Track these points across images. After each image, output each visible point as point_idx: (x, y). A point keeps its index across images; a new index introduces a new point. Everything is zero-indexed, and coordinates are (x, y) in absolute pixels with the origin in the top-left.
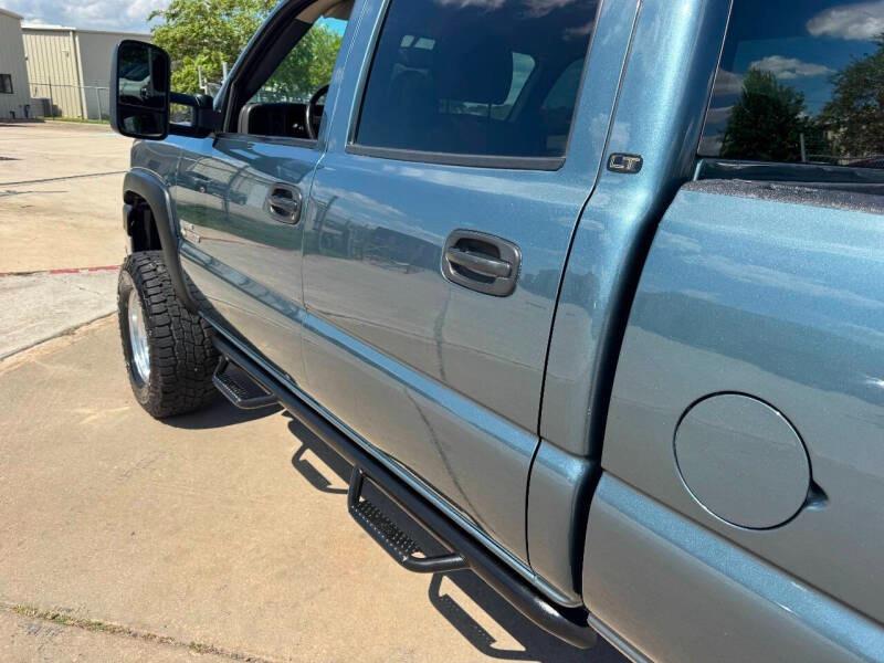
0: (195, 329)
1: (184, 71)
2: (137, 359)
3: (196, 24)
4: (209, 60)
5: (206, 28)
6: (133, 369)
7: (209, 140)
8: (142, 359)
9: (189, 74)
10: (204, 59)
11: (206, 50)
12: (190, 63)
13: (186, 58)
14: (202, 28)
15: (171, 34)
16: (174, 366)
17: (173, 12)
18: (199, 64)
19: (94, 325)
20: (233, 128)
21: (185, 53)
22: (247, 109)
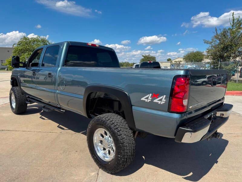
0: (23, 98)
1: (22, 57)
2: (13, 105)
3: (25, 46)
4: (29, 54)
5: (28, 47)
6: (12, 107)
7: (25, 68)
8: (14, 105)
9: (23, 58)
10: (27, 54)
11: (27, 52)
12: (23, 55)
13: (22, 54)
14: (27, 47)
15: (19, 48)
16: (20, 103)
17: (19, 43)
18: (26, 55)
19: (3, 105)
20: (29, 66)
21: (22, 53)
22: (31, 64)
